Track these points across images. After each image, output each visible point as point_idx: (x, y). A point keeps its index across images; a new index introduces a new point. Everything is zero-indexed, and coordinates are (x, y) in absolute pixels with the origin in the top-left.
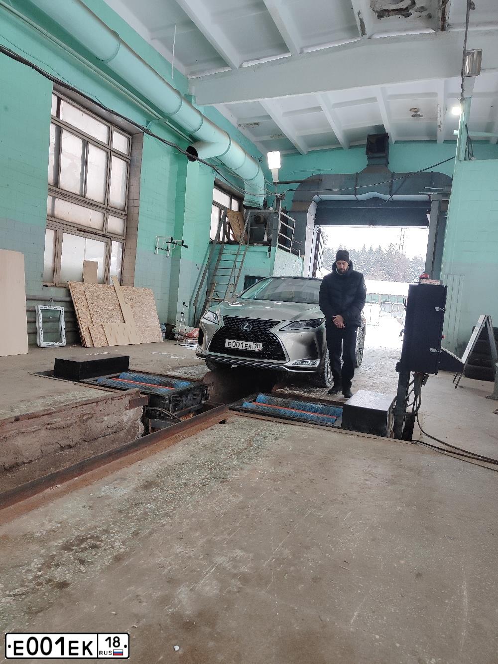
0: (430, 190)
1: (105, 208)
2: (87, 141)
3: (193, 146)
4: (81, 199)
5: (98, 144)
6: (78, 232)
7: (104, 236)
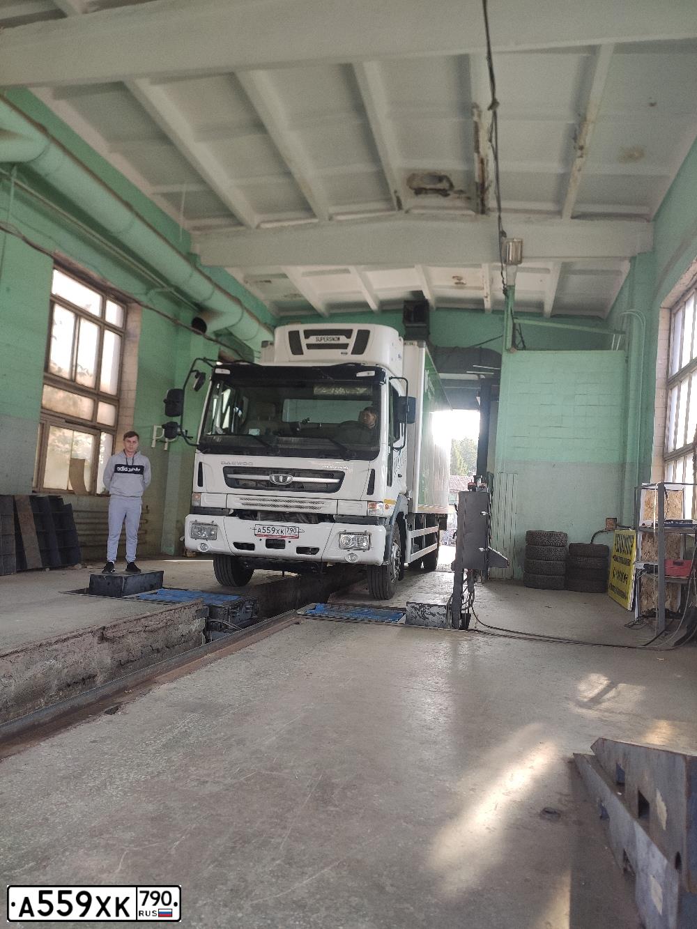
0: (480, 370)
1: (95, 394)
2: (80, 314)
3: (200, 316)
4: (71, 385)
5: (91, 318)
6: (67, 424)
7: (94, 427)
